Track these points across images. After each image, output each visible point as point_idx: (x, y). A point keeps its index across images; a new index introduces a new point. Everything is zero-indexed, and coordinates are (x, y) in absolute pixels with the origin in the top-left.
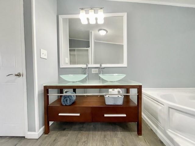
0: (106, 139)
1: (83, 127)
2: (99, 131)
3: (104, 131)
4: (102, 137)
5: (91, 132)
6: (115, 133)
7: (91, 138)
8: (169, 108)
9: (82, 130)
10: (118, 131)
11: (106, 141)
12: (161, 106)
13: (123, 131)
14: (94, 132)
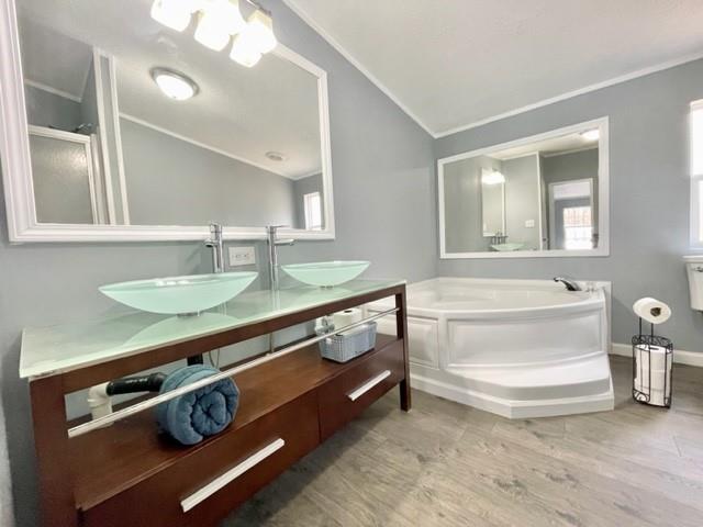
0: (363, 469)
1: (258, 503)
2: (323, 469)
3: (338, 456)
4: (350, 472)
5: (309, 489)
6: (367, 440)
7: (329, 502)
8: (449, 320)
9: (269, 514)
10: (366, 433)
11: (369, 472)
12: (429, 324)
13: (374, 425)
14: (315, 482)
